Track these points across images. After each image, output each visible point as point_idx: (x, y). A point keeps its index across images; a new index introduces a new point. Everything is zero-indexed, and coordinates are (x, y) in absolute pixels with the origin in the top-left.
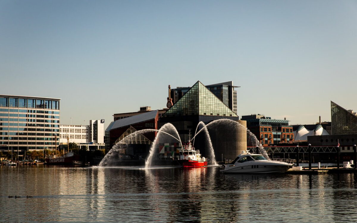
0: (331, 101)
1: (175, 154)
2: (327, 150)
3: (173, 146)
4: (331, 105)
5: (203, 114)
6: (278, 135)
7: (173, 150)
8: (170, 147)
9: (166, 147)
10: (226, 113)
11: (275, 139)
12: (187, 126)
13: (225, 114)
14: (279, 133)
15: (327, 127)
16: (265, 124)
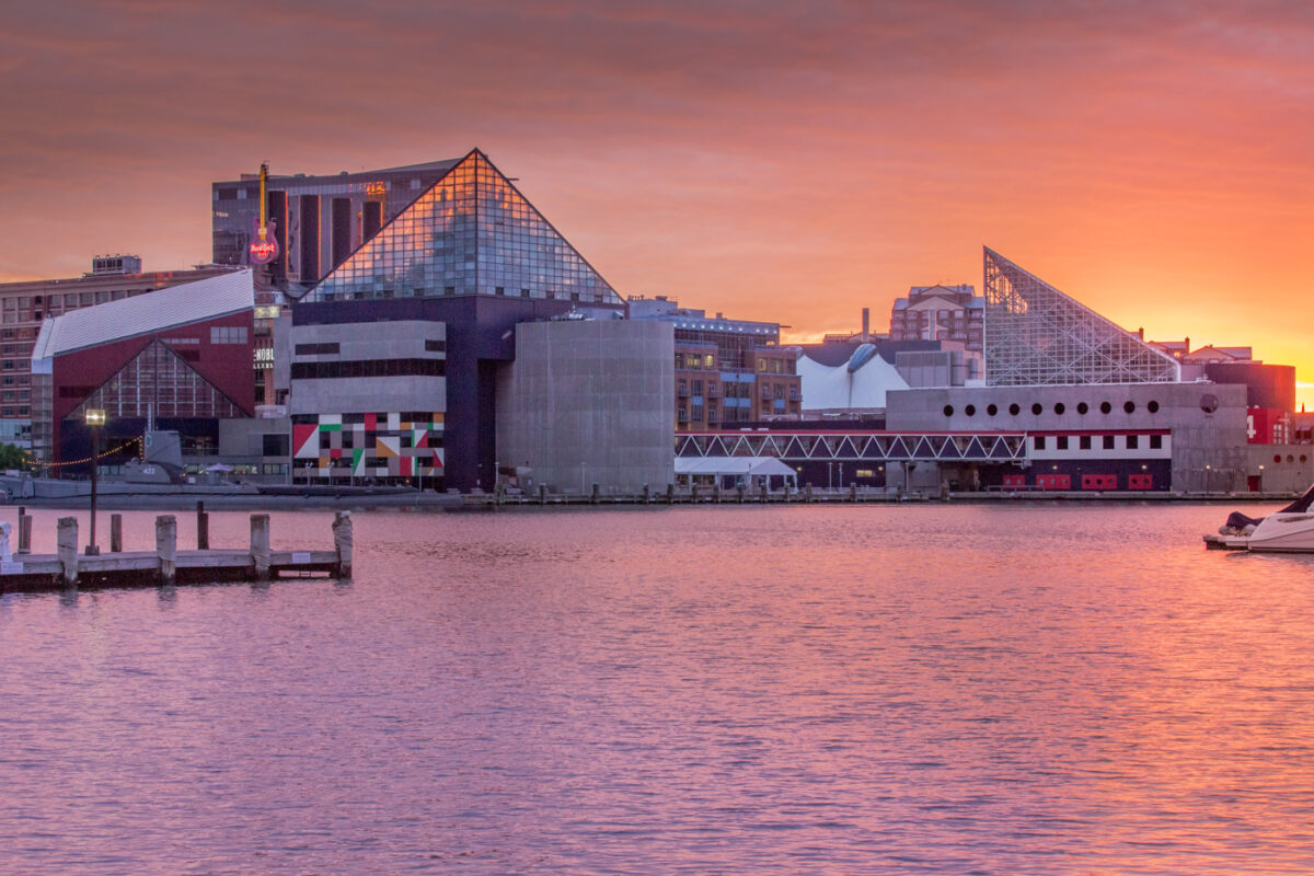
0: (985, 247)
1: (367, 459)
2: (975, 451)
3: (359, 428)
4: (986, 262)
5: (491, 291)
6: (743, 384)
7: (359, 441)
8: (345, 429)
9: (327, 430)
10: (583, 291)
11: (730, 402)
12: (427, 342)
13: (577, 295)
14: (746, 378)
15: (898, 353)
16: (691, 338)
